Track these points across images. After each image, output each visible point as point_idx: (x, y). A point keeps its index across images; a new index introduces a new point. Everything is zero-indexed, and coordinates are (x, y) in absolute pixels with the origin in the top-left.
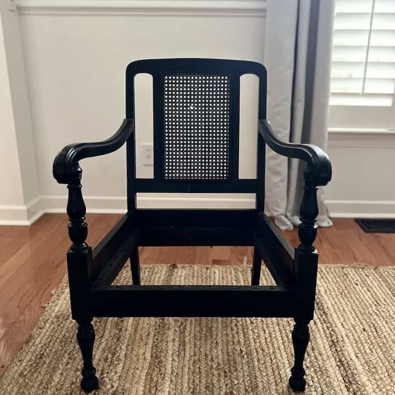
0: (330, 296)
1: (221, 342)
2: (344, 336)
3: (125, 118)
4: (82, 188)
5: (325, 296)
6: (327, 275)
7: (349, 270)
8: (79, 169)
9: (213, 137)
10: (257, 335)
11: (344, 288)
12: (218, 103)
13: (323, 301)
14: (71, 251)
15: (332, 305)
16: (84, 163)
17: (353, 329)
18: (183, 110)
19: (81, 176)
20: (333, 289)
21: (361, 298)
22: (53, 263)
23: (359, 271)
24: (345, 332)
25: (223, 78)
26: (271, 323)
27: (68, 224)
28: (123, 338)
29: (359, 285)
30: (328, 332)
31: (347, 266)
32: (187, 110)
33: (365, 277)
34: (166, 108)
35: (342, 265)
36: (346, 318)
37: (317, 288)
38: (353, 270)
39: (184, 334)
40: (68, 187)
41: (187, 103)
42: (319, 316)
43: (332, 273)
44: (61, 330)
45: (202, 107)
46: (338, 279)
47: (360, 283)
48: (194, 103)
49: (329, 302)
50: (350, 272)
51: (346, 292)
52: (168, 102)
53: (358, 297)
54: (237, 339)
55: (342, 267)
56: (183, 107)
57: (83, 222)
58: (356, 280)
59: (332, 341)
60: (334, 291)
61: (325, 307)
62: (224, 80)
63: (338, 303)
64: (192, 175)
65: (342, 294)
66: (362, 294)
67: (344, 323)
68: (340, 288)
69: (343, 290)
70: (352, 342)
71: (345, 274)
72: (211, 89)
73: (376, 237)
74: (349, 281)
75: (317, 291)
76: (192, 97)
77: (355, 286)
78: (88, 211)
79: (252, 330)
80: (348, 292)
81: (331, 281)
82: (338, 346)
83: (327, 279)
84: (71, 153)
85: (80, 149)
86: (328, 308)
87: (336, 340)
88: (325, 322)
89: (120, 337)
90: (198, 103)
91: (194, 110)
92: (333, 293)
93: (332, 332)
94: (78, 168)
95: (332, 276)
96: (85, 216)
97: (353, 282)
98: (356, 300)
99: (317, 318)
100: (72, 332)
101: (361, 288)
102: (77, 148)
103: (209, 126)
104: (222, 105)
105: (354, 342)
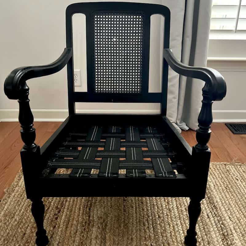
0: (218, 190)
1: (135, 238)
2: (232, 229)
3: (66, 47)
4: (30, 102)
5: (214, 191)
6: (214, 172)
7: (230, 167)
8: (27, 88)
9: (130, 61)
10: (163, 229)
11: (228, 183)
12: (134, 36)
13: (213, 196)
14: (23, 150)
15: (220, 199)
16: (30, 83)
17: (238, 222)
18: (108, 41)
19: (28, 93)
20: (220, 184)
21: (242, 192)
22: (2, 165)
23: (237, 167)
24: (232, 226)
25: (138, 17)
26: (174, 217)
27: (20, 129)
28: (55, 235)
29: (239, 181)
30: (219, 226)
31: (228, 163)
32: (111, 41)
33: (243, 173)
34: (96, 40)
35: (225, 163)
36: (232, 211)
37: (207, 183)
38: (233, 166)
39: (106, 231)
40: (19, 102)
41: (111, 36)
42: (211, 210)
43: (218, 170)
44: (6, 228)
45: (122, 39)
46: (223, 175)
47: (240, 179)
48: (116, 36)
49: (218, 197)
50: (231, 169)
51: (230, 186)
52: (97, 35)
53: (239, 191)
54: (148, 234)
55: (225, 165)
56: (108, 39)
57: (32, 128)
58: (236, 175)
59: (223, 234)
60: (221, 186)
61: (215, 201)
62: (139, 18)
63: (225, 197)
64: (115, 90)
65: (227, 189)
66: (242, 188)
67: (231, 217)
68: (225, 183)
69: (227, 185)
70: (239, 235)
71: (228, 170)
72: (129, 26)
73: (242, 138)
74: (231, 176)
75: (208, 186)
76: (115, 31)
77: (236, 181)
78: (35, 120)
79: (159, 224)
80: (232, 187)
81: (217, 176)
82: (228, 240)
83: (214, 175)
84: (19, 74)
85: (26, 71)
86: (217, 202)
87: (226, 234)
88: (216, 215)
89: (54, 234)
90: (119, 36)
91: (116, 41)
92: (220, 188)
93: (222, 226)
94: (25, 87)
95: (218, 172)
96: (33, 123)
97: (234, 177)
98: (238, 194)
99: (209, 211)
100: (15, 230)
101: (240, 183)
102: (24, 71)
103: (127, 53)
104: (137, 37)
105: (241, 235)
